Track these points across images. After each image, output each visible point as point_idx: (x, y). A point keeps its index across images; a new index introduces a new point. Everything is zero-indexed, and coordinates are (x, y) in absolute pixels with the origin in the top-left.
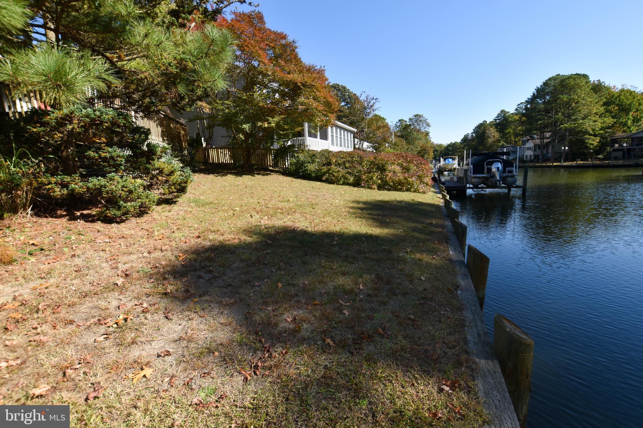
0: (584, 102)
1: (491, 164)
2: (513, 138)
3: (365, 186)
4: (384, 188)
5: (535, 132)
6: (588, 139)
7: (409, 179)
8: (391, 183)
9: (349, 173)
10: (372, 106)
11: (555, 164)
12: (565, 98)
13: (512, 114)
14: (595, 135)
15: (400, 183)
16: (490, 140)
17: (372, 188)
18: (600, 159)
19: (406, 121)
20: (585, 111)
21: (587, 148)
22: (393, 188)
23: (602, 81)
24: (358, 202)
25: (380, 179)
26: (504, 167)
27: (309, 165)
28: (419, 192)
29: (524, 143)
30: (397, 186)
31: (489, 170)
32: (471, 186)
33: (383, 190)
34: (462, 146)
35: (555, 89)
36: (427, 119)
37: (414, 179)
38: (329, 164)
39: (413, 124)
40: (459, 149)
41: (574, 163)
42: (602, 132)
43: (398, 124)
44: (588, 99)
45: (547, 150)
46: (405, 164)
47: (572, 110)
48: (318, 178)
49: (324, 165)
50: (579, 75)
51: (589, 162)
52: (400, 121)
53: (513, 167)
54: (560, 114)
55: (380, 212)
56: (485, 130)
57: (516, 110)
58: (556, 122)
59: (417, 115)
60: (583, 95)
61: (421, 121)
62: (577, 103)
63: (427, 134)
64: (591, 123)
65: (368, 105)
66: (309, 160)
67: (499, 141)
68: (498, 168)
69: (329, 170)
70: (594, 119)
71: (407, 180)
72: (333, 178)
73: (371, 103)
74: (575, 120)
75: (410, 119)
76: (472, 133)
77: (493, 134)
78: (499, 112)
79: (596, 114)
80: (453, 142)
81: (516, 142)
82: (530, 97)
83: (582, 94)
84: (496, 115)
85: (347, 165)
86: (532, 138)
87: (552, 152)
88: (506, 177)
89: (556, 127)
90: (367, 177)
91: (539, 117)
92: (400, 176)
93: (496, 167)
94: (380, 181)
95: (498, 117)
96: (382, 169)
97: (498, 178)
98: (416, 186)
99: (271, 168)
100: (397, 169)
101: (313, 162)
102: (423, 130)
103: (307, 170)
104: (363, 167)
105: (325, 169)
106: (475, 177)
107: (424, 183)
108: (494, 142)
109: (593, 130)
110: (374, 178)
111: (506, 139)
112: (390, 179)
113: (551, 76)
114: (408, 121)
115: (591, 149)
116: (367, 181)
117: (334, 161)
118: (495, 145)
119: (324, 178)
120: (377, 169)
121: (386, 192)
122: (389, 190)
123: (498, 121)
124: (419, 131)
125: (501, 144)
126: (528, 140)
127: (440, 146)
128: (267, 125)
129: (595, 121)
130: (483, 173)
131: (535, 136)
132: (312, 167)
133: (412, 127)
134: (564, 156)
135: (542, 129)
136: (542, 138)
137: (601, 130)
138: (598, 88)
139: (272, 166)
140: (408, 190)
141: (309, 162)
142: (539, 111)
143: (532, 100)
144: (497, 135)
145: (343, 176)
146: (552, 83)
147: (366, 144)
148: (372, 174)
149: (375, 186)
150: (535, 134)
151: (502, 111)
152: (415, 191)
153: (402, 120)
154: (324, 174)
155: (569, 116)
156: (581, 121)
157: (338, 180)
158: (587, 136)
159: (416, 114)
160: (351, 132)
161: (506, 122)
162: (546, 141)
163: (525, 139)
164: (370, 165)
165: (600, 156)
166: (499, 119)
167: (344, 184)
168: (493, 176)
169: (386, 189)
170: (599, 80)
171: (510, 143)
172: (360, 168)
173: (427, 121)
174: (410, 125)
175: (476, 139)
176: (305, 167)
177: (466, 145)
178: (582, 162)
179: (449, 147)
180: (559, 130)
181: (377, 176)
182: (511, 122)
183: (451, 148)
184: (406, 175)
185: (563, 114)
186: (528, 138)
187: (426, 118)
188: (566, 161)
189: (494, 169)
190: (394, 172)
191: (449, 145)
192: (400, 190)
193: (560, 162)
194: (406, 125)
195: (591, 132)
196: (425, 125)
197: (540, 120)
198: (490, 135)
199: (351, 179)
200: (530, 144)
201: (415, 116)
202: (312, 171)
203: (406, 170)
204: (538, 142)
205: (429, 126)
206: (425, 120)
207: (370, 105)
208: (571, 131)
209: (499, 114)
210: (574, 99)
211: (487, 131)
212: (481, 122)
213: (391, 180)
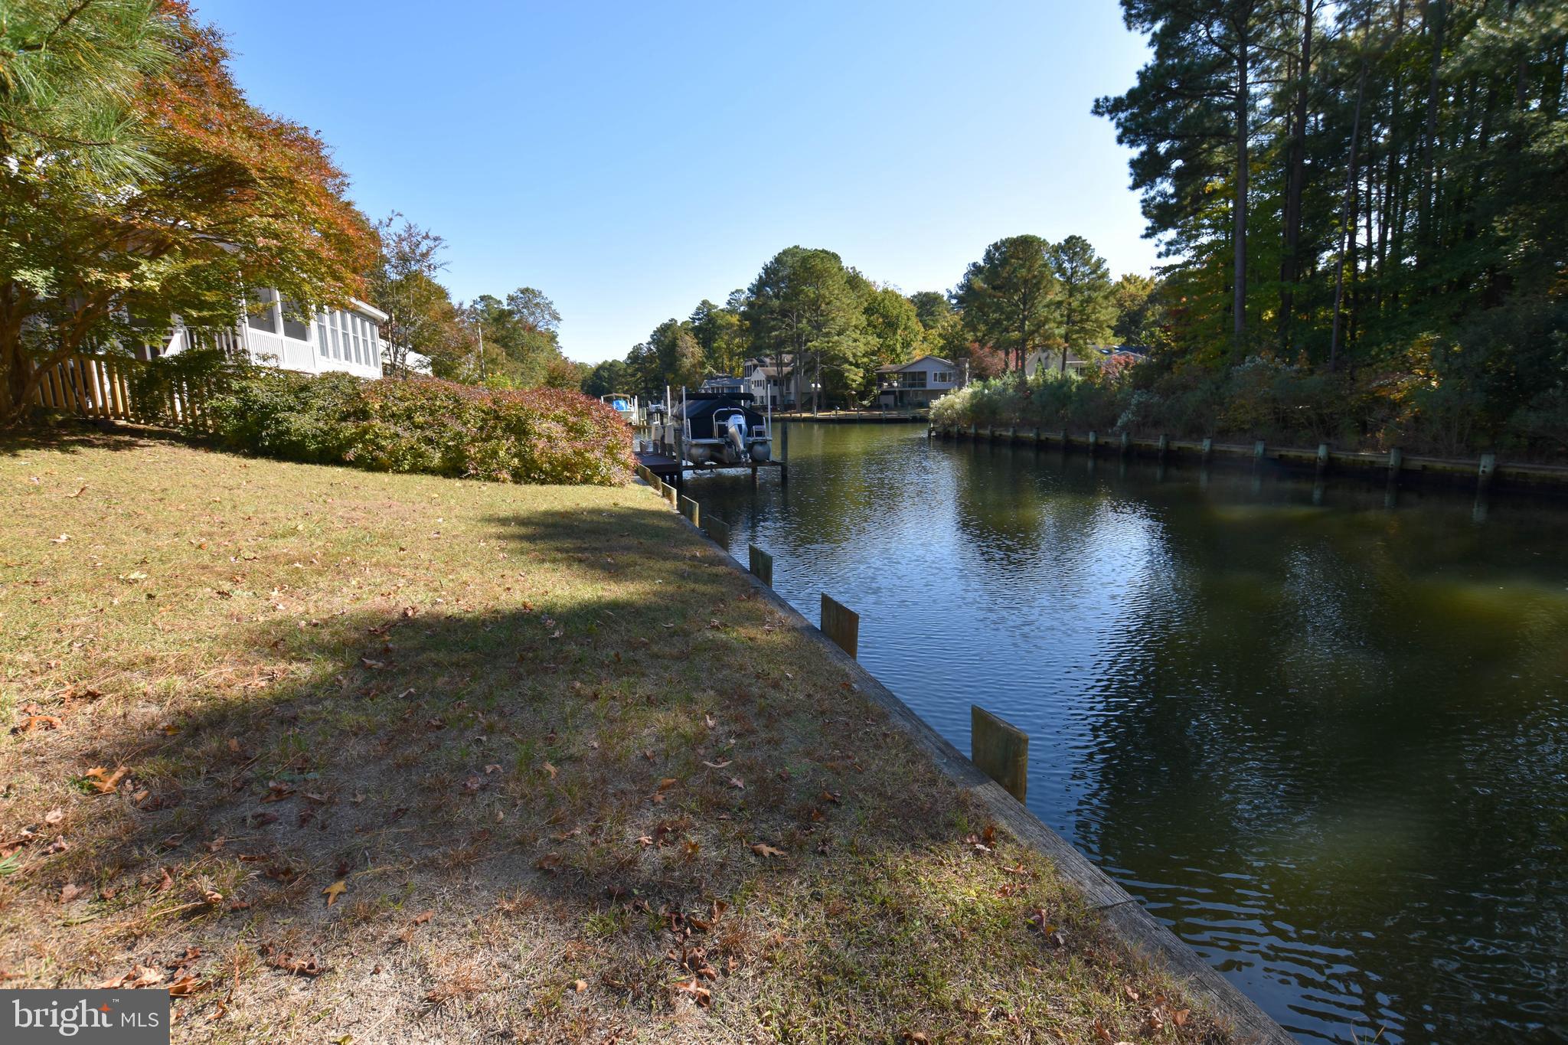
0: (838, 304)
1: (725, 416)
2: (726, 362)
3: (477, 474)
4: (529, 477)
5: (768, 352)
6: (848, 371)
7: (587, 455)
8: (546, 466)
9: (429, 441)
10: (425, 255)
11: (804, 415)
12: (810, 291)
13: (722, 310)
14: (857, 366)
15: (567, 465)
16: (687, 362)
17: (497, 480)
18: (865, 408)
19: (499, 302)
20: (841, 321)
21: (847, 386)
22: (552, 476)
23: (858, 270)
24: (504, 521)
25: (515, 455)
26: (749, 424)
27: (293, 417)
28: (611, 485)
29: (748, 371)
30: (562, 473)
31: (724, 431)
32: (690, 464)
33: (526, 483)
34: (629, 371)
35: (794, 274)
36: (551, 303)
37: (598, 453)
38: (363, 414)
39: (519, 311)
40: (624, 376)
41: (832, 414)
42: (865, 360)
43: (478, 306)
44: (844, 300)
45: (788, 388)
46: (571, 419)
47: (822, 315)
48: (329, 455)
49: (344, 418)
50: (826, 252)
51: (853, 413)
52: (482, 298)
53: (762, 424)
54: (805, 321)
55: (579, 543)
56: (675, 339)
57: (729, 303)
58: (799, 336)
59: (527, 290)
60: (836, 292)
61: (537, 305)
62: (828, 304)
63: (553, 338)
64: (850, 343)
65: (413, 252)
66: (291, 400)
67: (702, 365)
68: (740, 426)
69: (365, 432)
70: (854, 336)
71: (584, 458)
72: (381, 454)
73: (423, 248)
74: (827, 334)
75: (511, 299)
76: (649, 343)
77: (692, 351)
78: (698, 304)
79: (856, 327)
80: (610, 361)
81: (732, 369)
82: (754, 282)
83: (834, 288)
84: (693, 310)
85: (419, 419)
86: (762, 364)
87: (797, 392)
88: (754, 443)
89: (800, 346)
90: (479, 452)
91: (772, 323)
92: (565, 448)
93: (736, 423)
94: (516, 460)
95: (697, 314)
96: (519, 429)
97: (742, 446)
98: (605, 470)
99: (122, 423)
100: (557, 430)
101: (306, 407)
102: (542, 327)
103: (288, 431)
104: (465, 424)
105: (349, 429)
106: (696, 445)
107: (619, 462)
108: (694, 366)
109: (854, 355)
110: (502, 453)
111: (716, 360)
112: (542, 454)
113: (786, 247)
114: (505, 302)
115: (852, 389)
116: (482, 462)
117: (377, 406)
118: (696, 373)
119: (351, 455)
120: (504, 431)
121: (533, 489)
122: (543, 483)
123: (697, 323)
124: (532, 329)
125: (706, 371)
126: (755, 366)
127: (581, 367)
128: (129, 284)
129: (855, 341)
130: (711, 436)
131: (768, 360)
132: (302, 423)
133: (517, 317)
134: (815, 400)
135: (779, 346)
136: (780, 364)
137: (864, 356)
138: (854, 281)
139: (125, 413)
140: (586, 481)
141: (291, 409)
142: (772, 312)
143: (758, 289)
144: (699, 351)
145: (412, 448)
146: (789, 260)
147: (412, 358)
148: (494, 442)
149: (505, 475)
150: (767, 356)
151: (704, 303)
152: (601, 483)
153: (490, 297)
154: (350, 442)
155: (818, 327)
156: (836, 338)
157: (397, 460)
158: (846, 366)
159: (524, 286)
160: (374, 320)
161: (713, 325)
162: (786, 370)
163: (749, 364)
164: (483, 420)
165: (865, 402)
166: (699, 319)
167: (414, 470)
168: (732, 443)
169: (534, 479)
170: (853, 268)
171: (724, 371)
172: (456, 426)
173: (553, 307)
174: (511, 313)
175: (658, 357)
176: (278, 422)
177: (637, 370)
178: (842, 413)
179: (601, 372)
180: (807, 350)
181: (509, 448)
182: (721, 327)
183: (606, 374)
184: (579, 445)
185: (809, 321)
186: (755, 362)
187: (550, 299)
188: (819, 409)
189: (732, 429)
190: (549, 438)
191: (601, 368)
192: (570, 481)
193: (810, 410)
194: (502, 312)
195: (851, 359)
196: (547, 317)
197: (774, 329)
198: (686, 352)
199: (436, 458)
200: (759, 375)
201: (522, 292)
202: (306, 436)
203: (576, 431)
204: (773, 370)
205: (559, 320)
206: (549, 305)
207: (418, 252)
208: (823, 353)
209: (698, 309)
210: (824, 297)
211: (680, 343)
212: (666, 321)
213: (544, 459)
